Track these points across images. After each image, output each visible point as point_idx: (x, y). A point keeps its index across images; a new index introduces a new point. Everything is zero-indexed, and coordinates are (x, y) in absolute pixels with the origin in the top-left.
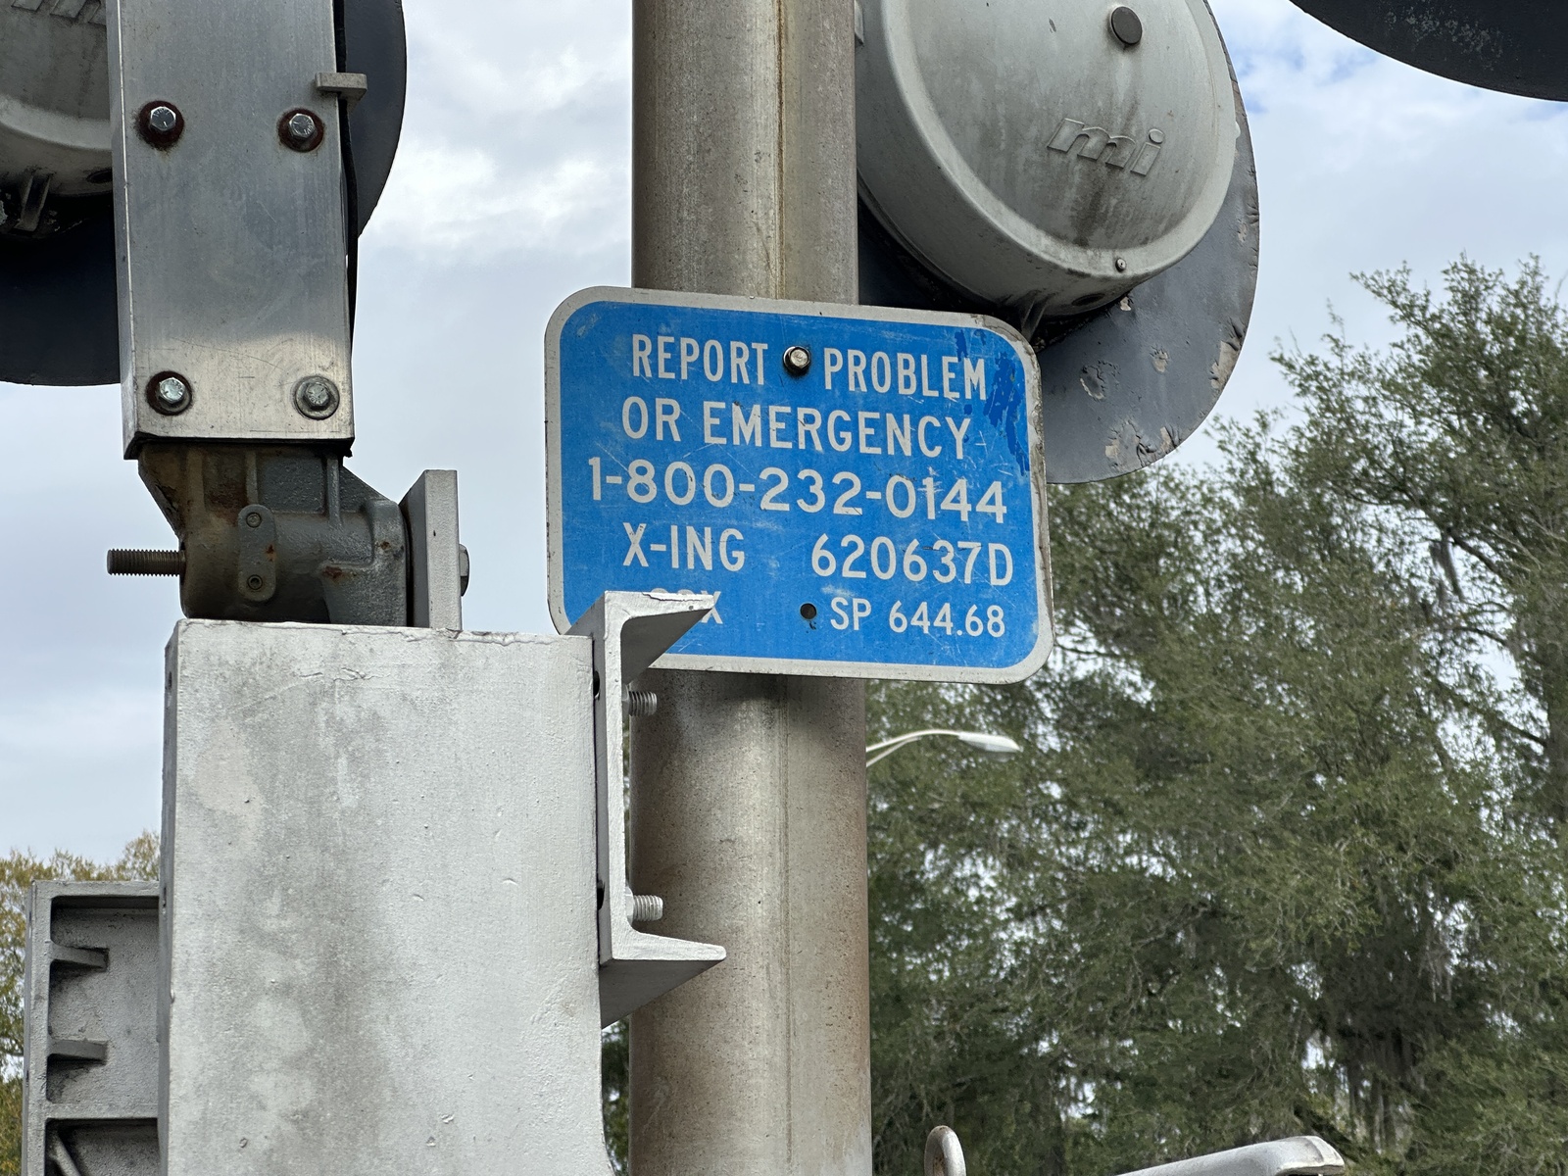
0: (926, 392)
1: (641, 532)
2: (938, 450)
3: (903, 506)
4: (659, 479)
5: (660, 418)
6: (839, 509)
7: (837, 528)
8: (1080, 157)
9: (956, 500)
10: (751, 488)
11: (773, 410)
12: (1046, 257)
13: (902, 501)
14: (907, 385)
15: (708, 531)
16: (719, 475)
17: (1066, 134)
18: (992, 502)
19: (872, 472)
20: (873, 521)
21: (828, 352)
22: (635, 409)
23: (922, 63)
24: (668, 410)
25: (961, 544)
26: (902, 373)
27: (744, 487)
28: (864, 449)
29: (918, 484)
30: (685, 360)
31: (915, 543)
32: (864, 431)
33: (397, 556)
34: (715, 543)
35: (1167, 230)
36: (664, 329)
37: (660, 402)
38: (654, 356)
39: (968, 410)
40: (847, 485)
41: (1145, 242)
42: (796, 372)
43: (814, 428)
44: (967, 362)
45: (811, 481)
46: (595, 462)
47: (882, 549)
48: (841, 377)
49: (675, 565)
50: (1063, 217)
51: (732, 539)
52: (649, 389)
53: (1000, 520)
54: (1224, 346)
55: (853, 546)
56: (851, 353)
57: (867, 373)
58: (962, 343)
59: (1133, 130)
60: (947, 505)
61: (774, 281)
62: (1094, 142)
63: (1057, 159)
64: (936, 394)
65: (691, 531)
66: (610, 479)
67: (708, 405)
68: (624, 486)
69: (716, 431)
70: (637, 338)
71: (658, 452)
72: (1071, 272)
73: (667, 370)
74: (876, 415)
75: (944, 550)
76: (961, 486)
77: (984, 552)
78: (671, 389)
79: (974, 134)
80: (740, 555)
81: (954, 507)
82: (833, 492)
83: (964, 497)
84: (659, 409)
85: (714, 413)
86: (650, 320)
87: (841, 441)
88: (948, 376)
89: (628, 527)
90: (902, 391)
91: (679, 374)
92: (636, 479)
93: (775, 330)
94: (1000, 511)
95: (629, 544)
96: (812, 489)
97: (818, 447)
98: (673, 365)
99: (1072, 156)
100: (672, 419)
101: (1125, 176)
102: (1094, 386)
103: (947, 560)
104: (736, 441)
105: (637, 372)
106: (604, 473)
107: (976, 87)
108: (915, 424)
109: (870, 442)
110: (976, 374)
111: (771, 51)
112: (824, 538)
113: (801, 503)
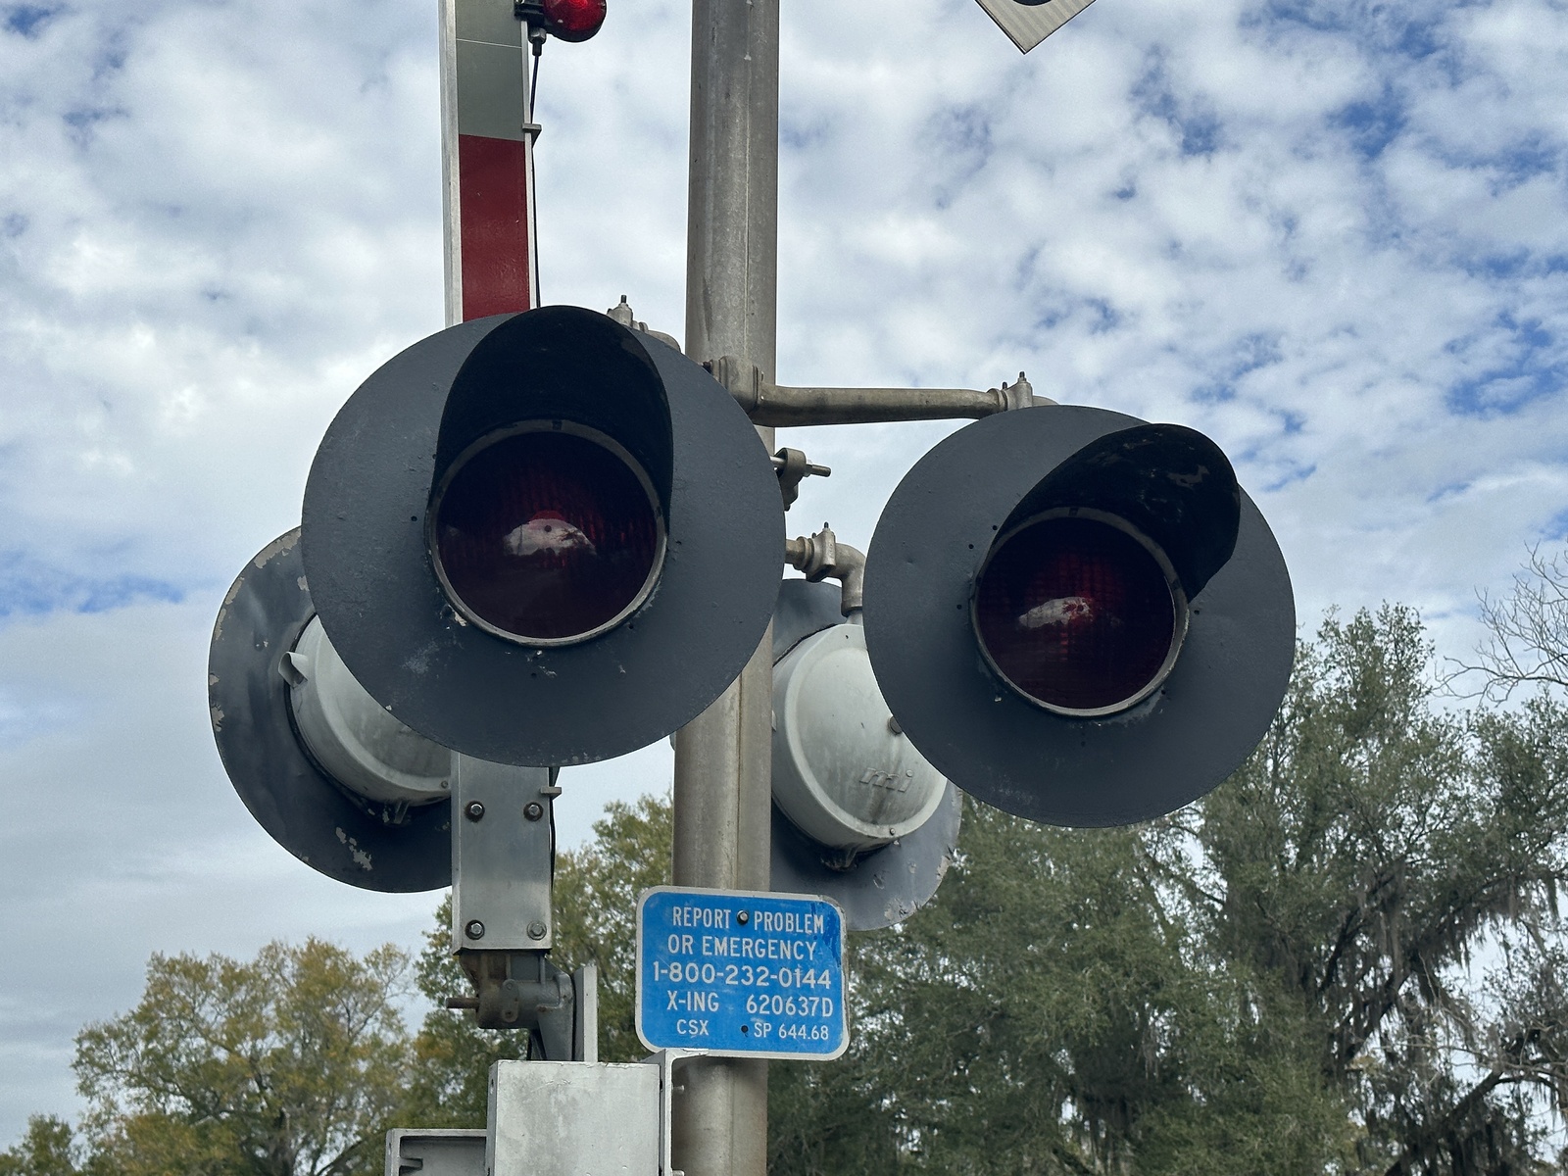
0: (798, 930)
1: (675, 995)
2: (802, 956)
3: (786, 982)
4: (683, 971)
5: (684, 944)
6: (759, 983)
7: (757, 991)
8: (874, 785)
9: (809, 979)
10: (722, 974)
11: (732, 939)
12: (857, 830)
13: (786, 979)
14: (790, 927)
15: (703, 993)
16: (709, 969)
17: (868, 775)
18: (824, 979)
19: (773, 966)
20: (774, 988)
21: (756, 913)
22: (674, 940)
23: (802, 742)
24: (688, 940)
25: (811, 998)
26: (787, 922)
27: (719, 974)
28: (770, 956)
29: (793, 971)
30: (695, 917)
31: (791, 998)
32: (771, 948)
33: (569, 1002)
34: (706, 999)
35: (915, 814)
36: (687, 904)
37: (684, 937)
38: (682, 916)
39: (816, 938)
40: (763, 972)
41: (905, 820)
42: (742, 923)
43: (749, 947)
44: (816, 917)
45: (747, 971)
46: (656, 964)
47: (777, 1001)
48: (761, 925)
49: (689, 1009)
50: (865, 812)
51: (713, 997)
52: (680, 931)
53: (828, 987)
54: (944, 858)
55: (765, 1000)
56: (766, 913)
57: (773, 922)
58: (814, 908)
59: (899, 772)
60: (805, 981)
61: (734, 880)
62: (880, 778)
63: (864, 787)
64: (802, 931)
65: (696, 994)
66: (663, 971)
67: (704, 938)
68: (668, 975)
69: (708, 949)
70: (675, 908)
71: (683, 959)
72: (869, 837)
73: (688, 922)
74: (776, 941)
75: (803, 1001)
76: (812, 972)
77: (820, 1003)
78: (689, 931)
79: (825, 775)
80: (716, 1004)
81: (808, 982)
82: (756, 976)
83: (812, 977)
84: (684, 940)
85: (707, 941)
86: (681, 900)
87: (760, 953)
88: (807, 923)
89: (669, 992)
90: (787, 930)
91: (692, 924)
92: (673, 971)
93: (733, 903)
94: (828, 983)
95: (670, 1000)
96: (748, 974)
97: (751, 956)
98: (690, 920)
99: (871, 784)
100: (689, 944)
101: (895, 792)
103: (804, 1006)
104: (716, 954)
105: (675, 923)
106: (661, 968)
107: (827, 753)
108: (792, 945)
109: (773, 953)
110: (819, 922)
112: (752, 996)
113: (743, 981)
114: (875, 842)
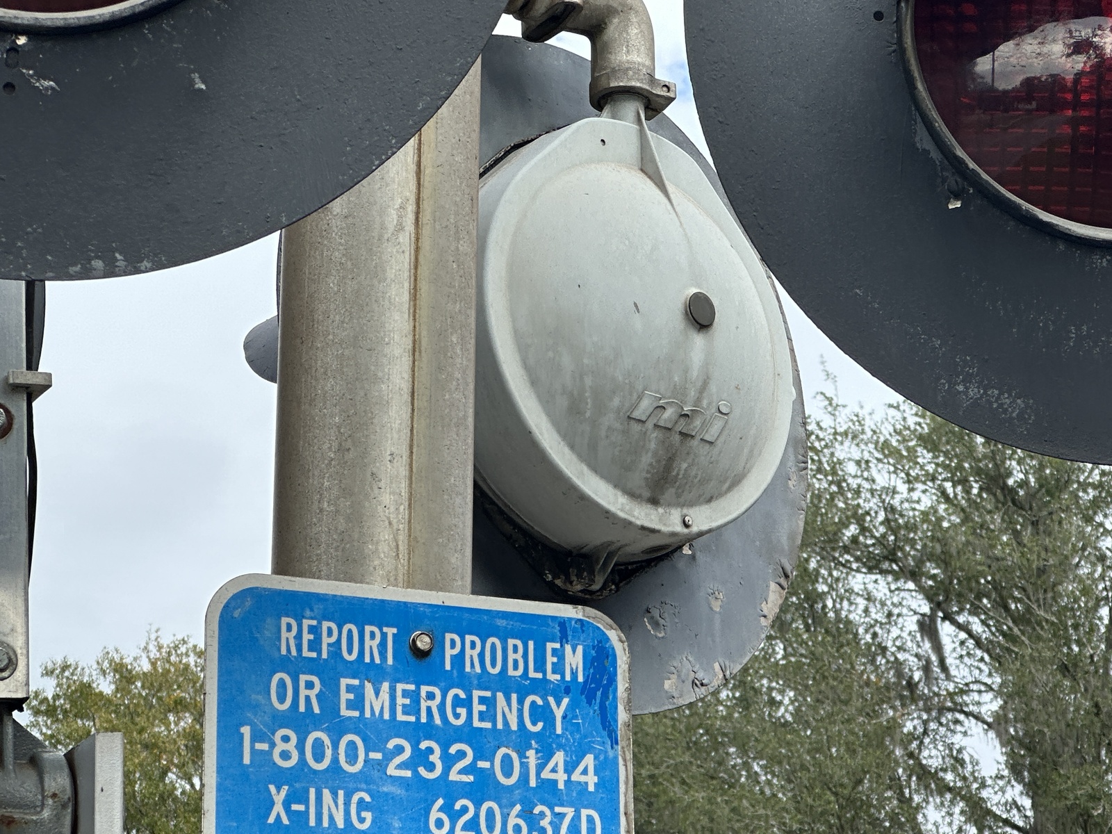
0: (532, 674)
1: (283, 793)
2: (540, 725)
3: (508, 774)
4: (301, 747)
5: (303, 692)
6: (454, 776)
7: (451, 792)
8: (656, 426)
9: (554, 770)
10: (378, 756)
11: (400, 687)
12: (622, 515)
13: (507, 770)
14: (516, 667)
15: (341, 793)
16: (352, 745)
17: (645, 405)
18: (585, 772)
19: (482, 743)
20: (483, 788)
21: (448, 636)
22: (282, 684)
23: (518, 336)
24: (310, 685)
25: (557, 809)
26: (511, 656)
27: (373, 755)
28: (476, 723)
29: (522, 755)
30: (326, 640)
31: (518, 807)
32: (477, 708)
33: (64, 806)
34: (347, 804)
35: (730, 489)
36: (308, 613)
37: (303, 678)
38: (299, 637)
39: (567, 691)
40: (462, 755)
41: (710, 500)
42: (421, 654)
43: (434, 704)
44: (568, 648)
45: (430, 750)
46: (246, 731)
47: (490, 813)
48: (459, 659)
49: (312, 823)
50: (638, 479)
51: (361, 801)
52: (295, 666)
53: (591, 788)
54: (773, 586)
55: (465, 810)
56: (468, 638)
57: (481, 656)
58: (564, 630)
59: (705, 403)
60: (546, 774)
61: (402, 571)
62: (669, 413)
63: (636, 427)
64: (540, 676)
65: (326, 793)
66: (259, 746)
67: (344, 682)
68: (270, 753)
69: (351, 705)
70: (284, 620)
71: (301, 722)
72: (643, 528)
73: (310, 649)
74: (488, 694)
75: (542, 814)
76: (559, 758)
77: (577, 817)
78: (313, 666)
79: (562, 402)
80: (368, 815)
81: (552, 776)
82: (449, 761)
83: (561, 767)
84: (302, 685)
85: (350, 689)
86: (297, 604)
87: (457, 716)
88: (551, 660)
89: (272, 788)
90: (511, 672)
91: (320, 653)
92: (280, 746)
93: (402, 615)
94: (591, 780)
95: (273, 803)
96: (432, 758)
97: (438, 721)
98: (315, 645)
99: (650, 425)
100: (313, 694)
101: (695, 443)
102: (656, 625)
103: (545, 823)
104: (368, 714)
105: (284, 651)
106: (254, 740)
107: (566, 361)
108: (521, 702)
109: (482, 717)
110: (575, 659)
111: (406, 362)
112: (440, 802)
113: (422, 770)
114: (654, 541)
